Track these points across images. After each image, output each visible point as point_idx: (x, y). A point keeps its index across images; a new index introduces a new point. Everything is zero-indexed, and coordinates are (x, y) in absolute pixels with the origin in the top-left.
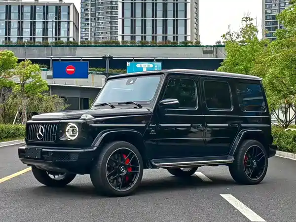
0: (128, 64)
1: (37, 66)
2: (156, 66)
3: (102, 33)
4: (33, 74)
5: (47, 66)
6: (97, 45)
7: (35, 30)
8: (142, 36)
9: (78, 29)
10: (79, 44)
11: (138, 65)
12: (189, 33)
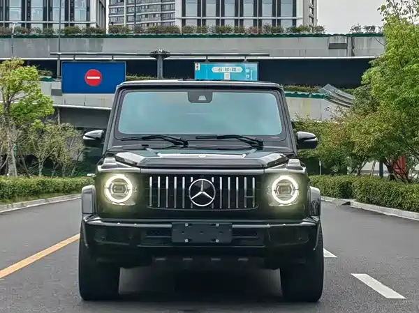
0: (198, 67)
1: (34, 69)
2: (247, 71)
3: (146, 16)
4: (25, 84)
5: (51, 73)
6: (138, 34)
7: (29, 11)
8: (218, 20)
9: (104, 8)
10: (107, 33)
11: (216, 69)
12: (300, 14)
